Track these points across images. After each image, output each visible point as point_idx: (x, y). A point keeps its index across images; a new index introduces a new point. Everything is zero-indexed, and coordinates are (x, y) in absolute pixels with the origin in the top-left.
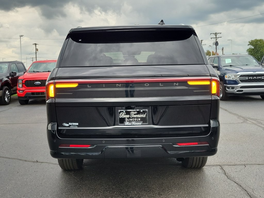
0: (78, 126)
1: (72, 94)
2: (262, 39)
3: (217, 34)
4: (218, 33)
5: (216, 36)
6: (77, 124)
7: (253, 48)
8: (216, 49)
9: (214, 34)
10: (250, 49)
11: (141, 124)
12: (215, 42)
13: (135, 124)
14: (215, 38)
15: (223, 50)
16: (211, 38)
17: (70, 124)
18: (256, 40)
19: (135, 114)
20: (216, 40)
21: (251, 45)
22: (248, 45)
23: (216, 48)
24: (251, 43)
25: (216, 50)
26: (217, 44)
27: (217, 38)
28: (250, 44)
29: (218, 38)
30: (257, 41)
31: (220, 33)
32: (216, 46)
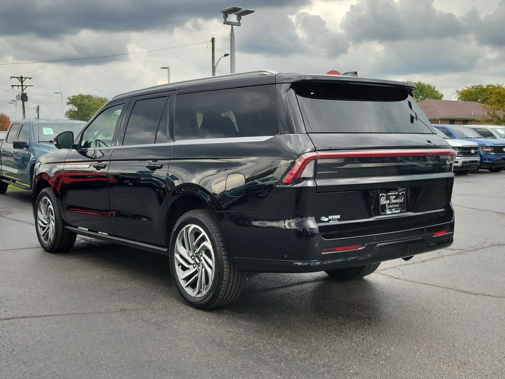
0: (339, 220)
1: (337, 172)
2: (91, 95)
3: (23, 79)
4: (26, 78)
5: (22, 82)
6: (339, 217)
7: (76, 109)
8: (24, 108)
9: (17, 78)
10: (71, 111)
11: (399, 211)
12: (20, 95)
13: (395, 212)
14: (20, 87)
15: (38, 110)
16: (13, 86)
17: (330, 217)
18: (81, 95)
19: (394, 199)
20: (23, 90)
21: (74, 104)
22: (68, 103)
23: (23, 105)
24: (73, 101)
25: (24, 110)
26: (24, 98)
27: (24, 87)
28: (70, 103)
29: (27, 86)
30: (82, 97)
31: (30, 78)
32: (23, 102)
